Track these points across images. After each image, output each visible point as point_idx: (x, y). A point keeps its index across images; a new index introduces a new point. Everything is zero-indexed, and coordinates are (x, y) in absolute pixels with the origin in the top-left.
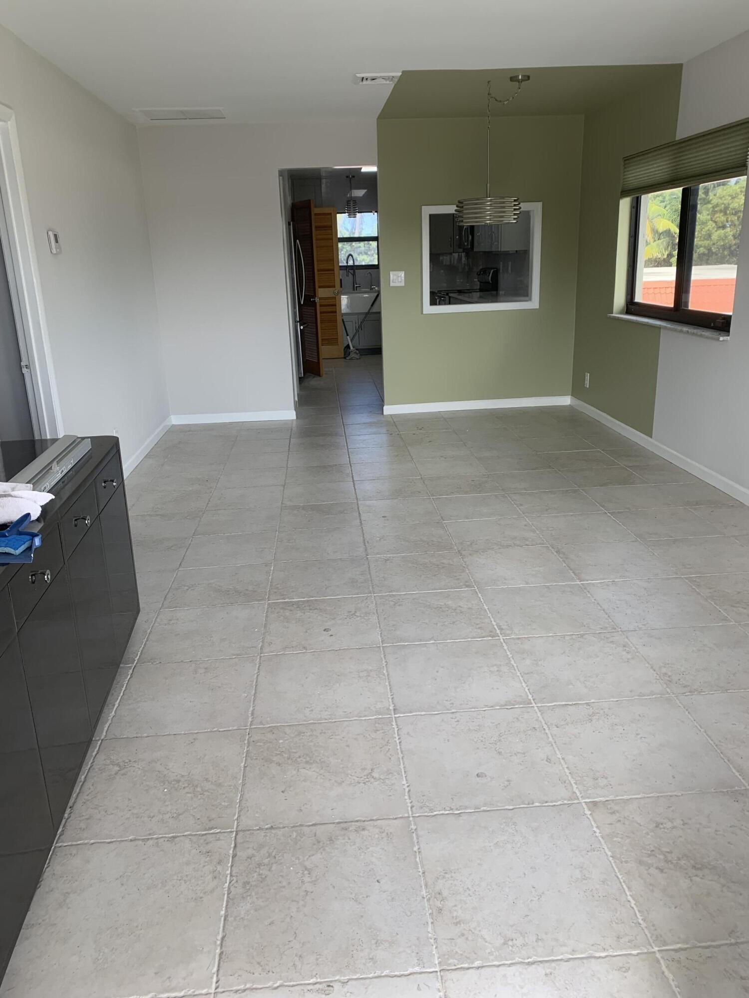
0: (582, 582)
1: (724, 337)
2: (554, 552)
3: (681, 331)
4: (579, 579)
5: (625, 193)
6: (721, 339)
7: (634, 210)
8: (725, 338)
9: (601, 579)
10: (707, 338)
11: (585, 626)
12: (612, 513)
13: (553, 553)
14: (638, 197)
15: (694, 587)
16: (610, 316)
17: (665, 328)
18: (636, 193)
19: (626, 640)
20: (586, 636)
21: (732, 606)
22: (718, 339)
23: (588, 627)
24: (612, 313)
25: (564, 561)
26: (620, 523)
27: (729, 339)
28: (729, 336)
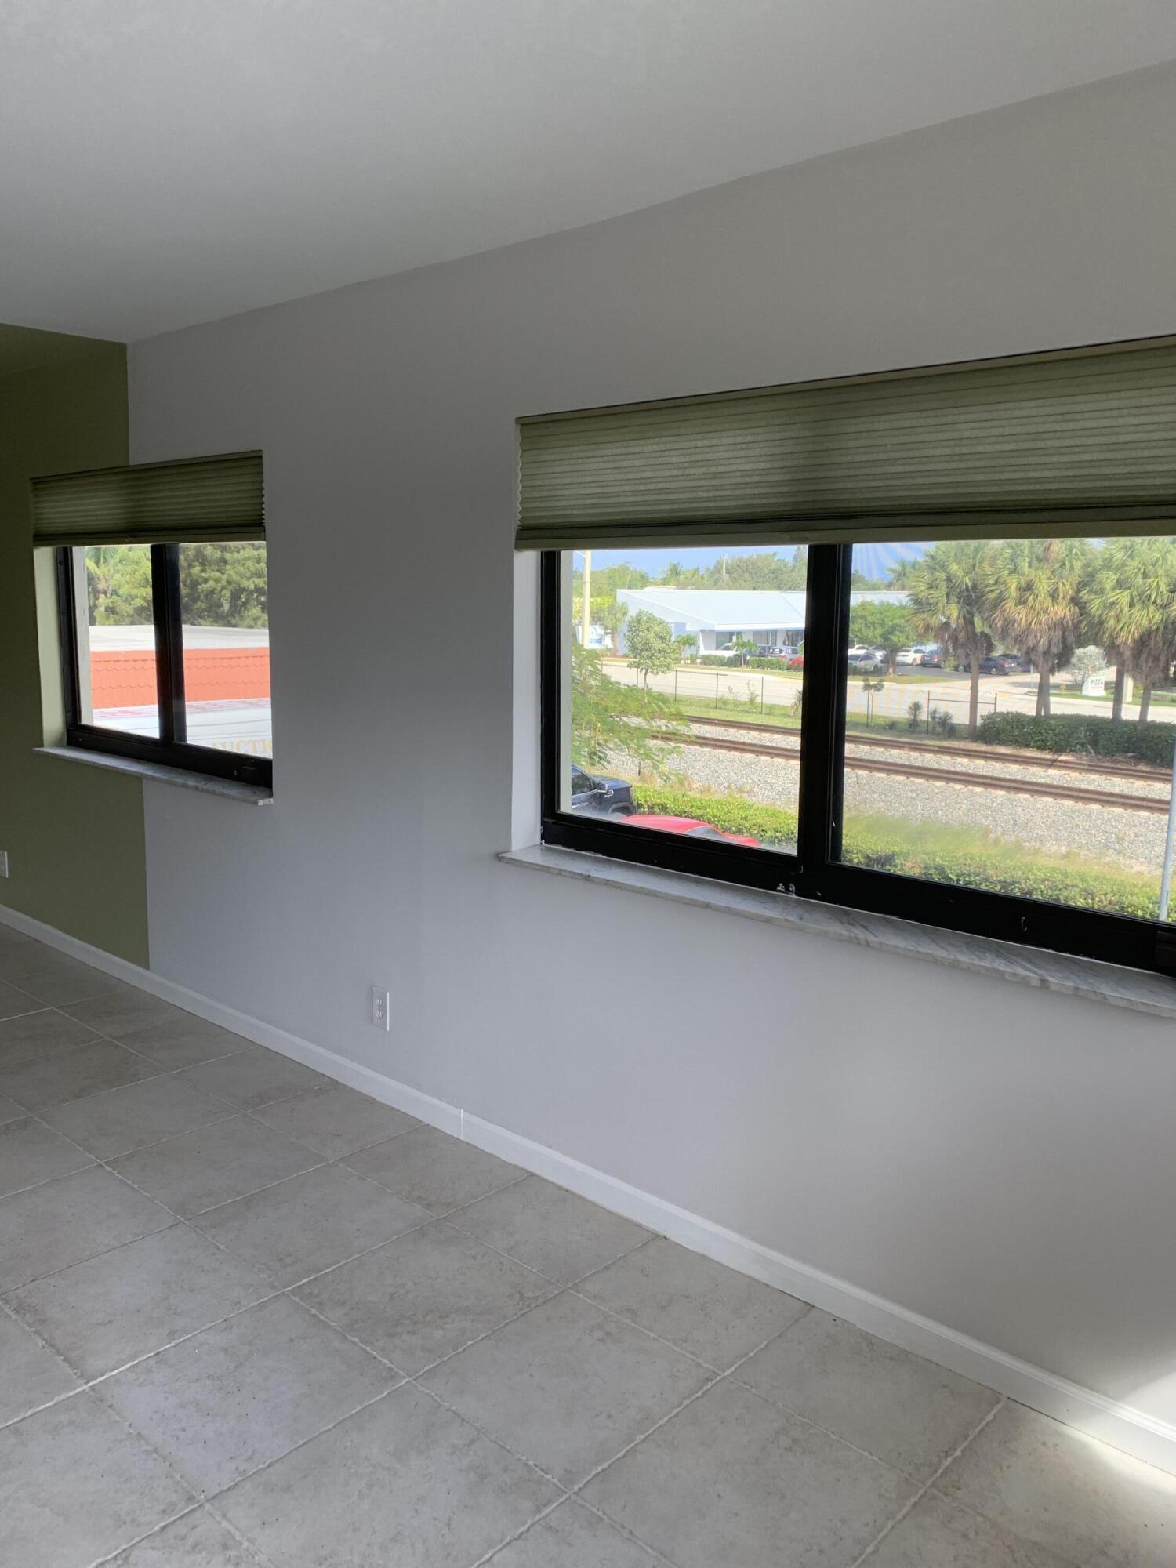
0: (90, 1384)
1: (265, 800)
2: (10, 1312)
3: (185, 786)
4: (82, 1376)
5: (42, 539)
6: (261, 803)
7: (61, 568)
8: (267, 801)
9: (132, 1357)
10: (234, 799)
11: (124, 1523)
12: (113, 1163)
13: (8, 1317)
14: (65, 550)
15: (313, 1311)
16: (39, 751)
17: (153, 778)
18: (65, 541)
19: (225, 1524)
20: (135, 1552)
21: (391, 1336)
22: (256, 803)
23: (133, 1521)
24: (42, 746)
25: (38, 1333)
26: (136, 1186)
27: (272, 802)
28: (271, 795)
